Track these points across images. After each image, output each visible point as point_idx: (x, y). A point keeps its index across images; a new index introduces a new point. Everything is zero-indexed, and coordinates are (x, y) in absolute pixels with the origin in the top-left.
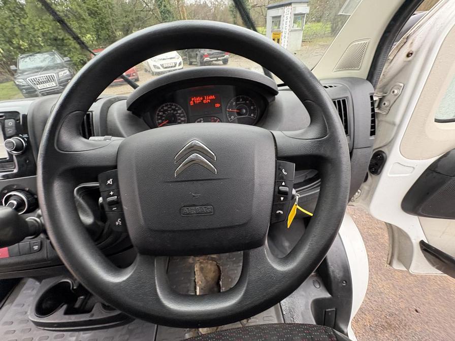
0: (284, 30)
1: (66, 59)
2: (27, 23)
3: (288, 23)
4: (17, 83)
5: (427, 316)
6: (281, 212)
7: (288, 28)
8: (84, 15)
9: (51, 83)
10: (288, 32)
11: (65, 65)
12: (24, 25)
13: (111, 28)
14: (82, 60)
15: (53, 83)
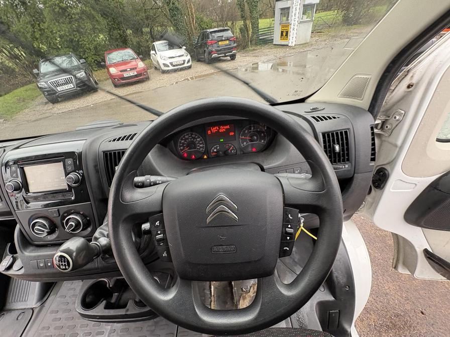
0: (293, 22)
1: (82, 61)
2: (46, 27)
3: (297, 15)
4: (40, 86)
5: (432, 319)
6: (288, 249)
7: (297, 20)
8: (97, 17)
9: (69, 85)
10: (297, 23)
11: (81, 67)
12: (44, 30)
13: (123, 27)
14: (96, 60)
15: (71, 85)
